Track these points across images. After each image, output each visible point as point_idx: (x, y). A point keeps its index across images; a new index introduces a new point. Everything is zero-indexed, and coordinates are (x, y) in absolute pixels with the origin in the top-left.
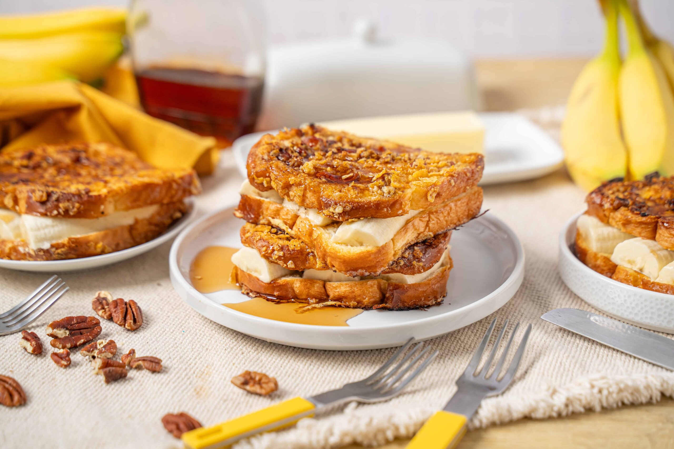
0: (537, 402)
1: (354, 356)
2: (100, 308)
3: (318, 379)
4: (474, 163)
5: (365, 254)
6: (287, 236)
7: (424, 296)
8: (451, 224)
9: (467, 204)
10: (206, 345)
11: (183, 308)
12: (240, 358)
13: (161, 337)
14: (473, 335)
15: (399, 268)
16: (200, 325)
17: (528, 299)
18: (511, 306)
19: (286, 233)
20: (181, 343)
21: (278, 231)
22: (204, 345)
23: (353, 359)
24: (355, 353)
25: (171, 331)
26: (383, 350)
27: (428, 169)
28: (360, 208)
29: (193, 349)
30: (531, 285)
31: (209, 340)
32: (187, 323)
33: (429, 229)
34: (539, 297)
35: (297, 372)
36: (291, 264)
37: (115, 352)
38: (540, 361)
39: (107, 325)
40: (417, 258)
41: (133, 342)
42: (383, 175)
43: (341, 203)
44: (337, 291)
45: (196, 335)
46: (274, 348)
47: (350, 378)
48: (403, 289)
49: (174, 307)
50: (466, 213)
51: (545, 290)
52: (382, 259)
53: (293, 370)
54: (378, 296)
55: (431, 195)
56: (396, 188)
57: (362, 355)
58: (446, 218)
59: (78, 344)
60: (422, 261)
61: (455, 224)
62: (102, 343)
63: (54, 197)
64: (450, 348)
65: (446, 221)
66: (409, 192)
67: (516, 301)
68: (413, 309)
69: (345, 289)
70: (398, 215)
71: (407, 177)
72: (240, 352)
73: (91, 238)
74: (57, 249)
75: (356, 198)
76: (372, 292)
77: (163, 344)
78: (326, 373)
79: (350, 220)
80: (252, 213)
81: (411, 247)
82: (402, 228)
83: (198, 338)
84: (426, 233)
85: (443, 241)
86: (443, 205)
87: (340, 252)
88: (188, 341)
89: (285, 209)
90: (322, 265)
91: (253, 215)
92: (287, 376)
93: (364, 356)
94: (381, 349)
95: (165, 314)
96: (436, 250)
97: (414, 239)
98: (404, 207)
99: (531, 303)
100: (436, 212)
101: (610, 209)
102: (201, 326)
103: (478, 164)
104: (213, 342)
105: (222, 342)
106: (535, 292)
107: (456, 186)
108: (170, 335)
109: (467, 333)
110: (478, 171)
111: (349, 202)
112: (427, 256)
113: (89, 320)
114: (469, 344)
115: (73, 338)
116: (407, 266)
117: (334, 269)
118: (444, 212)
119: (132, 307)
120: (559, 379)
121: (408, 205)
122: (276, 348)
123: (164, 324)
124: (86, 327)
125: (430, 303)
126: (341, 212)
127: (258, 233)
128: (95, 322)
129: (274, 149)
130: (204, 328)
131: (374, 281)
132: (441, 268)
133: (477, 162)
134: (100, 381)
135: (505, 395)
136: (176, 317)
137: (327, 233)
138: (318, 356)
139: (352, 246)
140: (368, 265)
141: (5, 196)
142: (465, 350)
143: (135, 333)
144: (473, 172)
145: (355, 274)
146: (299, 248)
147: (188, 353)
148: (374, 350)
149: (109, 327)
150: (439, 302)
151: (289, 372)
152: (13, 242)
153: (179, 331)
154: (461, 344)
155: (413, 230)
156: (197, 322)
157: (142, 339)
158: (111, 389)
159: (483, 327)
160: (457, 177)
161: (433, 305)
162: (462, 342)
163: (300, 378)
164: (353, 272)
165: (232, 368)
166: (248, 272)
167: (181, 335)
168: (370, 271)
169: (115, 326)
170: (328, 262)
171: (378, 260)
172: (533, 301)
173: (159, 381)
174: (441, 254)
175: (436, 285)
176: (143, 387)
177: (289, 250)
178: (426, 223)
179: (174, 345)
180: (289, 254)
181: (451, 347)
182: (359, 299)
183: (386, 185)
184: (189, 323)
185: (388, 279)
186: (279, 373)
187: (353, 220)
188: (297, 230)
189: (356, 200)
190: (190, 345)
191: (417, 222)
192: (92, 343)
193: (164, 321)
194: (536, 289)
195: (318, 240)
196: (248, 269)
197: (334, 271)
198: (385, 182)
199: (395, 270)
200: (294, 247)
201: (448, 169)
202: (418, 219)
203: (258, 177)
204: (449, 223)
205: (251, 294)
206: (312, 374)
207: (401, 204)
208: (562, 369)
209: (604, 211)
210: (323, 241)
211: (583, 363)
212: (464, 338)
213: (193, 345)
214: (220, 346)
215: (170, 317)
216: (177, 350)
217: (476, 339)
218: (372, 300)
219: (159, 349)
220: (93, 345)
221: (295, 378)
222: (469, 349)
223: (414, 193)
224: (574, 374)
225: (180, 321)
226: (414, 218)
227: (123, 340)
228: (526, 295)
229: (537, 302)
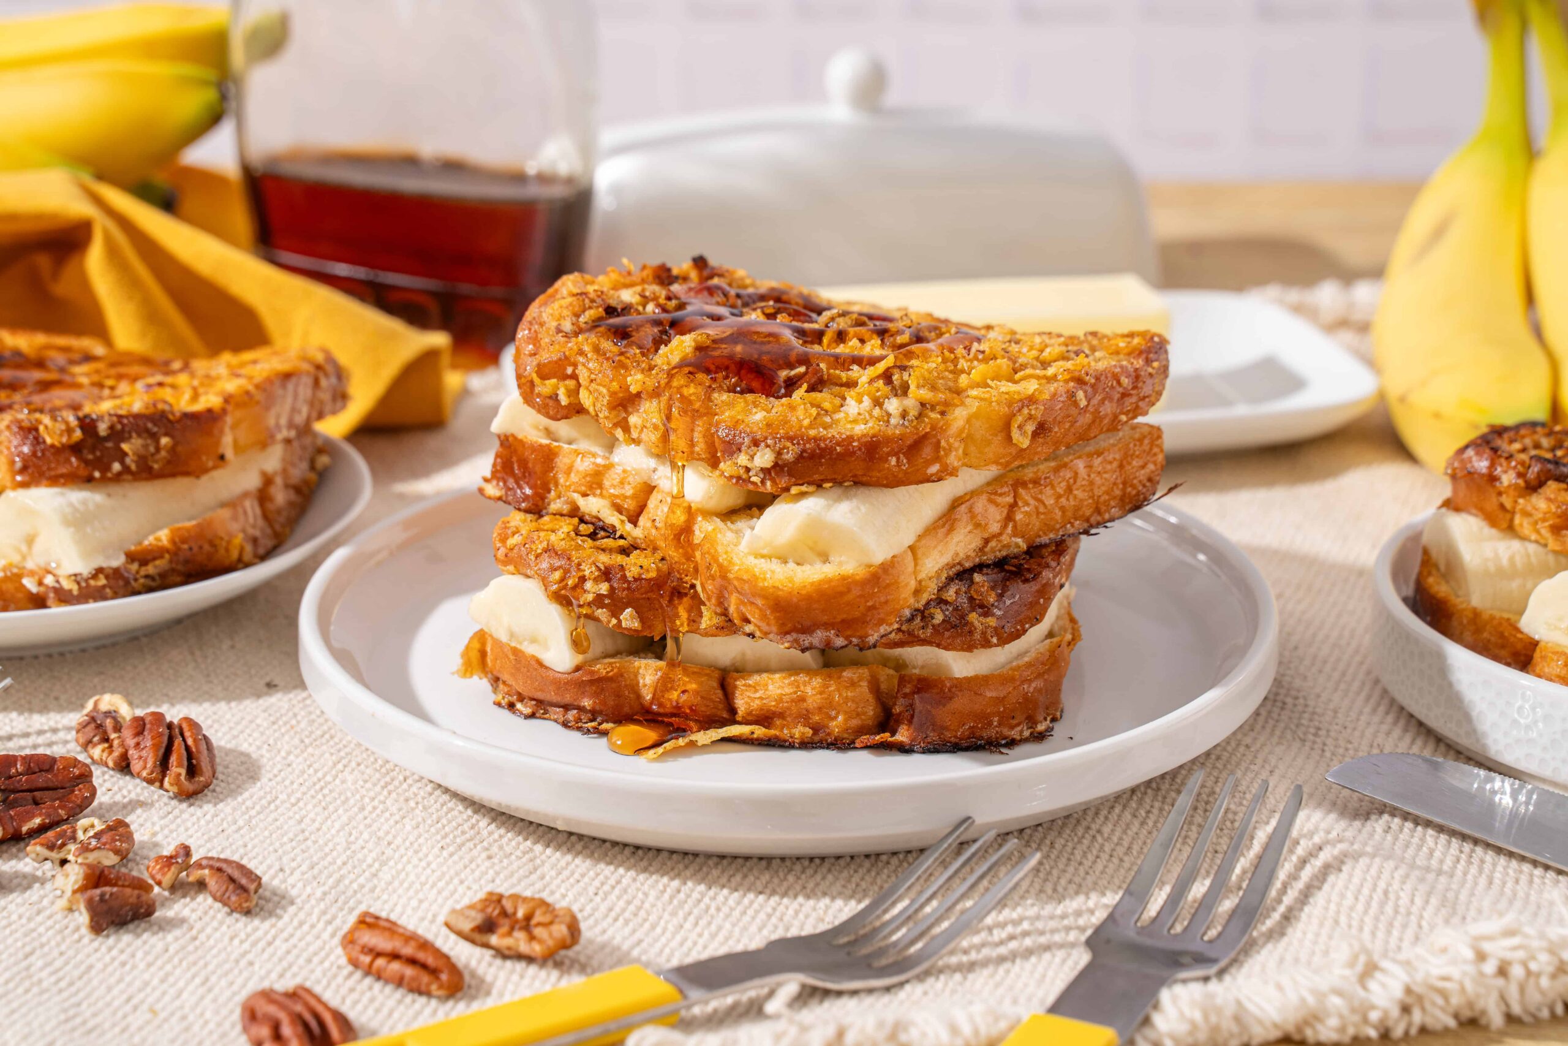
0: (1321, 996)
1: (803, 872)
2: (96, 739)
3: (698, 929)
4: (1141, 353)
5: (833, 584)
6: (622, 542)
7: (998, 713)
8: (1076, 519)
9: (1121, 466)
10: (388, 833)
11: (332, 743)
12: (483, 868)
13: (262, 816)
14: (1137, 823)
15: (929, 631)
16: (375, 785)
17: (1289, 735)
18: (1242, 749)
19: (618, 535)
20: (318, 830)
21: (598, 530)
22: (381, 834)
23: (798, 878)
24: (806, 863)
25: (293, 800)
26: (884, 858)
27: (1015, 362)
28: (821, 456)
29: (349, 843)
30: (1296, 698)
31: (397, 822)
32: (337, 781)
33: (1015, 527)
34: (1319, 729)
35: (639, 908)
36: (629, 619)
37: (128, 852)
38: (1326, 887)
39: (114, 784)
40: (982, 606)
41: (182, 829)
42: (888, 369)
43: (769, 442)
44: (758, 695)
45: (362, 809)
46: (579, 847)
47: (787, 929)
48: (942, 690)
49: (307, 741)
50: (1117, 492)
51: (1335, 712)
52: (883, 599)
53: (629, 903)
54: (871, 713)
55: (1020, 427)
56: (923, 405)
57: (824, 870)
58: (1063, 500)
59: (24, 829)
60: (993, 615)
61: (1087, 520)
62: (93, 826)
64: (1072, 854)
65: (1063, 509)
66: (959, 416)
67: (1255, 739)
68: (967, 749)
69: (779, 691)
70: (928, 480)
71: (956, 381)
72: (484, 855)
74: (144, 563)
75: (811, 426)
76: (853, 701)
77: (266, 833)
78: (721, 915)
79: (794, 490)
80: (527, 483)
81: (963, 574)
82: (940, 518)
83: (365, 818)
84: (1005, 539)
85: (1053, 564)
86: (1053, 464)
87: (765, 579)
88: (337, 825)
89: (619, 469)
90: (716, 620)
91: (531, 488)
92: (610, 920)
93: (829, 871)
94: (878, 855)
95: (278, 758)
96: (1034, 587)
97: (973, 554)
98: (947, 455)
99: (1297, 744)
100: (1036, 482)
101: (1516, 487)
102: (378, 788)
103: (1151, 356)
104: (408, 828)
105: (433, 830)
106: (1306, 716)
107: (1091, 409)
108: (289, 810)
109: (1119, 816)
110: (1151, 375)
111: (791, 439)
112: (1008, 602)
113: (59, 765)
114: (1126, 844)
115: (12, 813)
116: (955, 627)
117: (748, 628)
118: (1055, 483)
119: (187, 734)
120: (1380, 935)
121: (957, 450)
122: (585, 847)
123: (273, 783)
124: (51, 785)
125: (1014, 734)
126: (769, 465)
127: (542, 534)
128: (77, 772)
129: (590, 308)
130: (385, 792)
131: (860, 671)
132: (1048, 641)
133: (1148, 351)
134: (77, 929)
135: (1227, 978)
136: (310, 766)
137: (730, 529)
138: (700, 869)
139: (798, 564)
140: (845, 616)
142: (1115, 860)
143: (191, 805)
144: (1137, 377)
145: (807, 643)
146: (653, 574)
147: (335, 853)
148: (859, 856)
149: (120, 789)
150: (1040, 733)
151: (617, 909)
153: (315, 801)
154: (1102, 846)
155: (970, 527)
156: (366, 777)
157: (208, 823)
158: (104, 949)
159: (1163, 803)
160: (1093, 386)
161: (1025, 740)
162: (1108, 839)
163: (647, 925)
164: (802, 637)
165: (455, 890)
166: (513, 644)
167: (319, 809)
168: (849, 633)
169: (136, 786)
170: (732, 609)
171: (870, 604)
172: (1303, 741)
173: (248, 936)
174: (1049, 600)
175: (1034, 685)
176: (197, 943)
177: (624, 577)
178: (1005, 512)
179: (296, 836)
180: (624, 589)
181: (1076, 852)
182: (816, 718)
183: (896, 395)
184: (343, 782)
185: (900, 666)
186: (588, 909)
187: (804, 488)
188: (649, 524)
189: (812, 433)
190: (341, 834)
191: (980, 504)
192: (64, 827)
193: (276, 776)
194: (1310, 709)
195: (705, 548)
196: (512, 635)
197: (749, 635)
198: (894, 388)
199: (918, 637)
200: (639, 569)
201: (1069, 365)
202: (984, 497)
203: (543, 377)
204: (1069, 514)
205: (519, 706)
206: (681, 914)
207: (937, 445)
208: (1389, 909)
209: (1500, 494)
210: (720, 549)
211: (1450, 895)
212: (1113, 831)
213: (350, 834)
214: (427, 839)
215: (294, 765)
216: (303, 847)
217: (1145, 832)
218: (855, 723)
219: (254, 847)
220: (65, 831)
221: (631, 925)
222: (1126, 858)
223: (974, 421)
224: (1424, 923)
225: (320, 775)
226: (973, 494)
227: (153, 824)
228: (1282, 725)
229: (1314, 742)
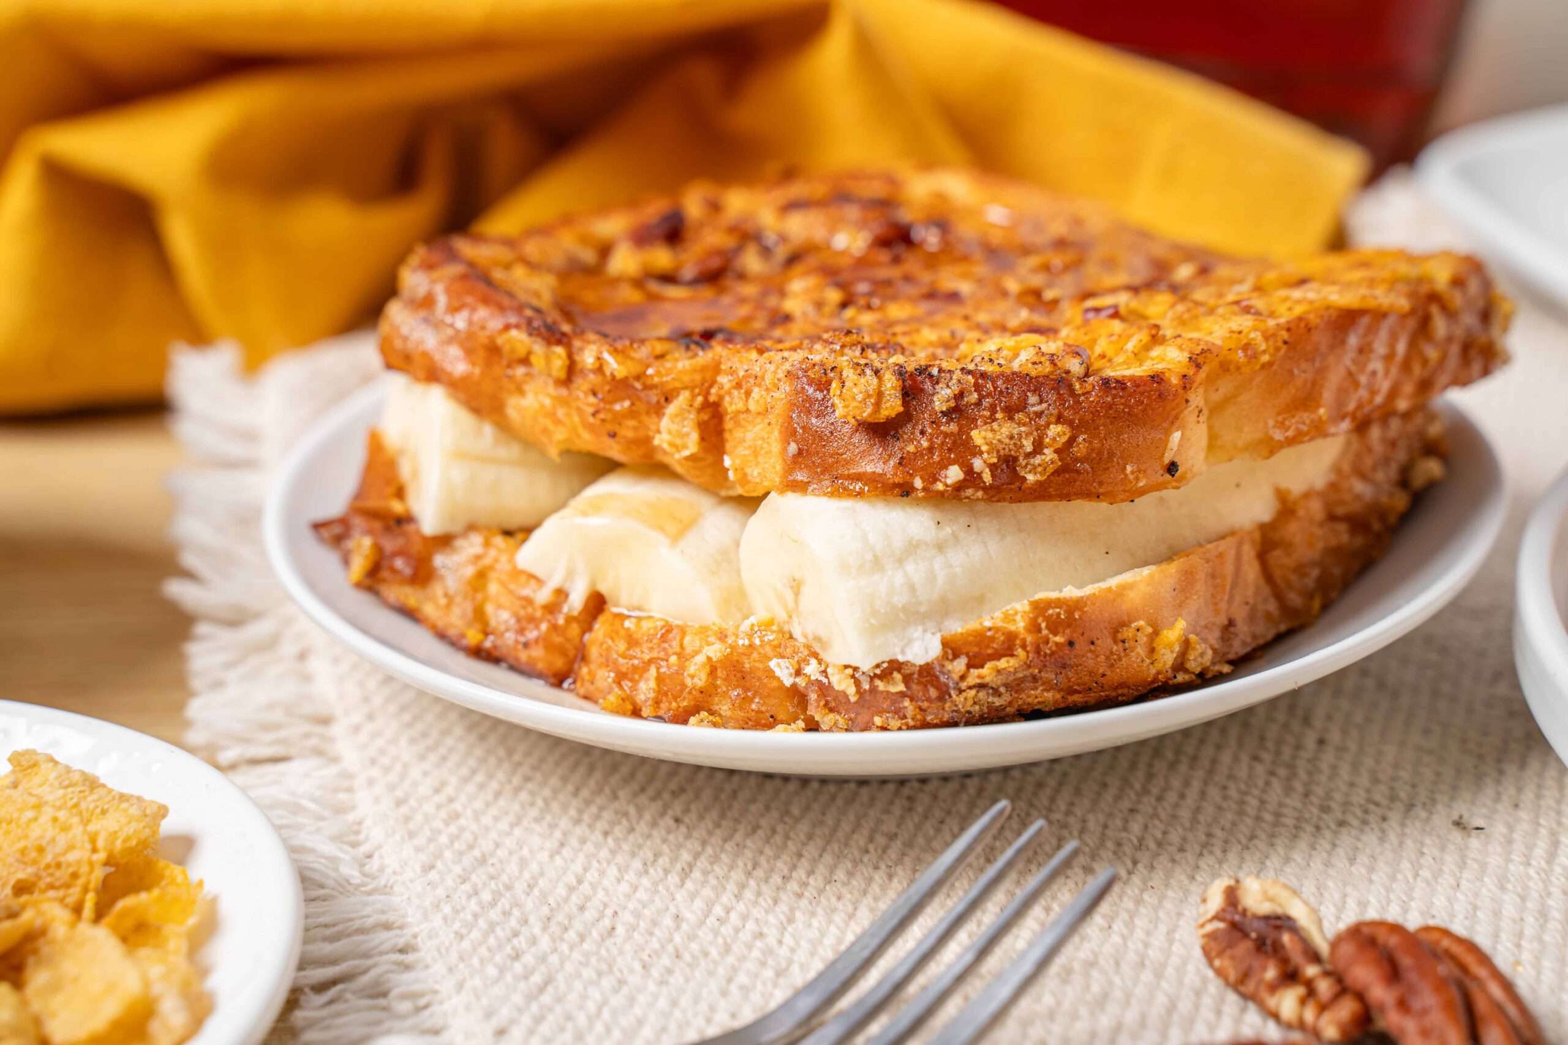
2: (1271, 973)
63: (942, 398)
73: (1134, 598)
74: (975, 663)
141: (658, 410)
152: (722, 637)
